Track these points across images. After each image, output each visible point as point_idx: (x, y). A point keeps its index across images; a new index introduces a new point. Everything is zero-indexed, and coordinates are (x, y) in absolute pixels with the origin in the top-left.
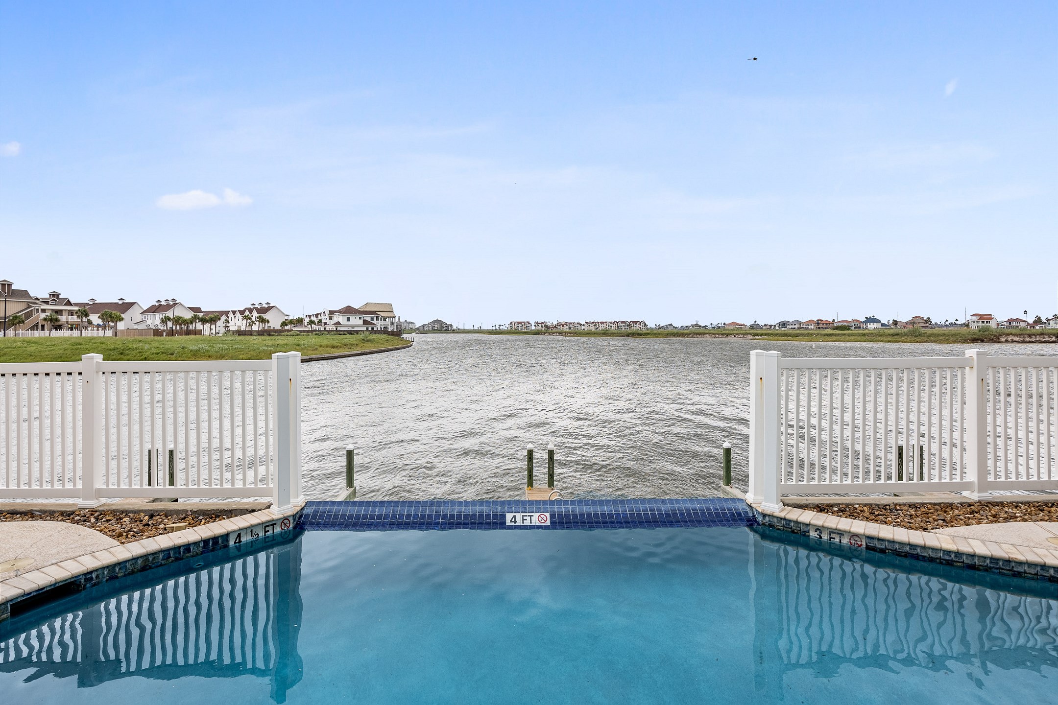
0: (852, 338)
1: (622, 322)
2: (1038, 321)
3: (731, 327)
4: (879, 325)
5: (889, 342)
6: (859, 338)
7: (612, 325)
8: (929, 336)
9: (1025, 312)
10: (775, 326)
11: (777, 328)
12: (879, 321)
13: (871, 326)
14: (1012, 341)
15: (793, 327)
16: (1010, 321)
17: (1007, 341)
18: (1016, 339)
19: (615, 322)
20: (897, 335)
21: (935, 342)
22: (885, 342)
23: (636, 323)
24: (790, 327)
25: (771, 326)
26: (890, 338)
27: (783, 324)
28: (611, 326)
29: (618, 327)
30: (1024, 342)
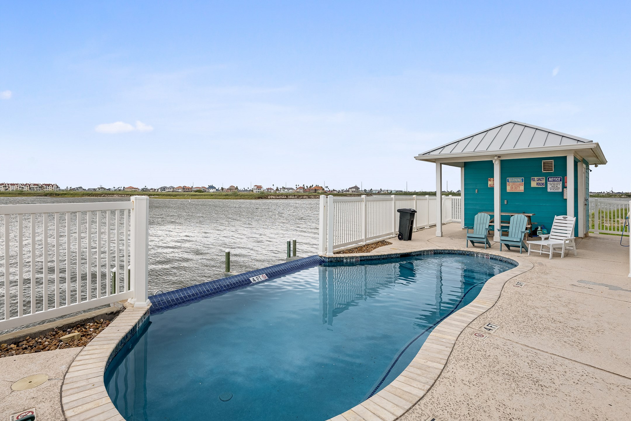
0: (206, 197)
1: (34, 185)
2: (277, 189)
3: (128, 190)
4: (215, 190)
5: (224, 199)
6: (210, 197)
7: (24, 186)
8: (241, 196)
9: (273, 185)
10: (158, 190)
11: (159, 191)
12: (215, 188)
13: (212, 191)
14: (272, 198)
15: (169, 190)
16: (268, 189)
17: (270, 198)
18: (274, 197)
19: (26, 184)
20: (227, 195)
21: (243, 199)
22: (222, 199)
23: (49, 185)
24: (168, 190)
25: (155, 190)
26: (224, 197)
27: (164, 189)
28: (23, 188)
29: (30, 188)
30: (276, 198)
